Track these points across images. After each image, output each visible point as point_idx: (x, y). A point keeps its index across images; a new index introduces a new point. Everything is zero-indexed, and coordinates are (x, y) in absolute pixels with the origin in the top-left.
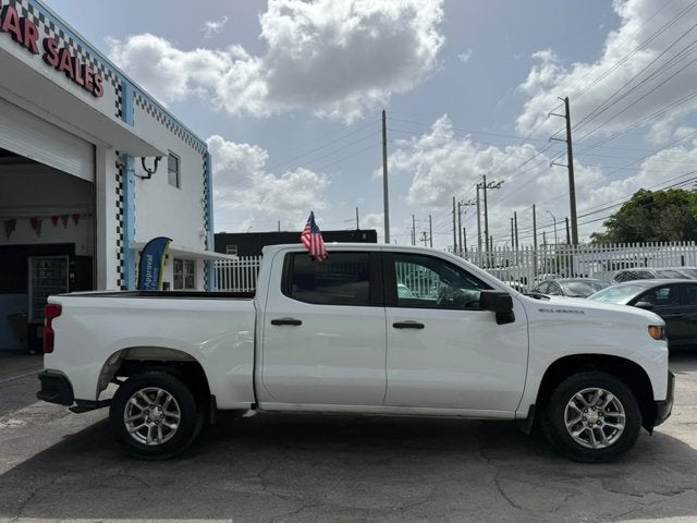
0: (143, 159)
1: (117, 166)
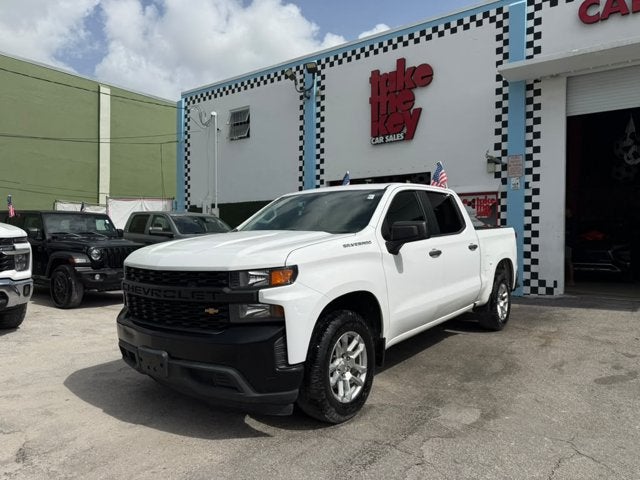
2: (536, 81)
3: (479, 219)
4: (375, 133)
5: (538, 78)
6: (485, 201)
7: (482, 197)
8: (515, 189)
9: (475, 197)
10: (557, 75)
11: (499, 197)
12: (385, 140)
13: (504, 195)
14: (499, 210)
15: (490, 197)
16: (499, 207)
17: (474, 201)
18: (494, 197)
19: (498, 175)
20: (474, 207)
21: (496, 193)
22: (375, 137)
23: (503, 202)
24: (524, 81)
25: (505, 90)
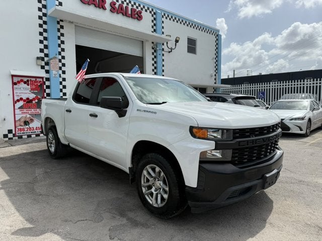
0: (167, 43)
1: (153, 48)
3: (32, 92)
5: (63, 19)
6: (36, 81)
7: (34, 79)
8: (55, 77)
9: (29, 79)
10: (72, 23)
11: (45, 80)
13: (48, 79)
14: (45, 88)
15: (38, 80)
16: (45, 86)
17: (28, 81)
18: (41, 80)
19: (43, 67)
20: (28, 85)
21: (42, 78)
23: (47, 83)
24: (56, 18)
25: (44, 19)
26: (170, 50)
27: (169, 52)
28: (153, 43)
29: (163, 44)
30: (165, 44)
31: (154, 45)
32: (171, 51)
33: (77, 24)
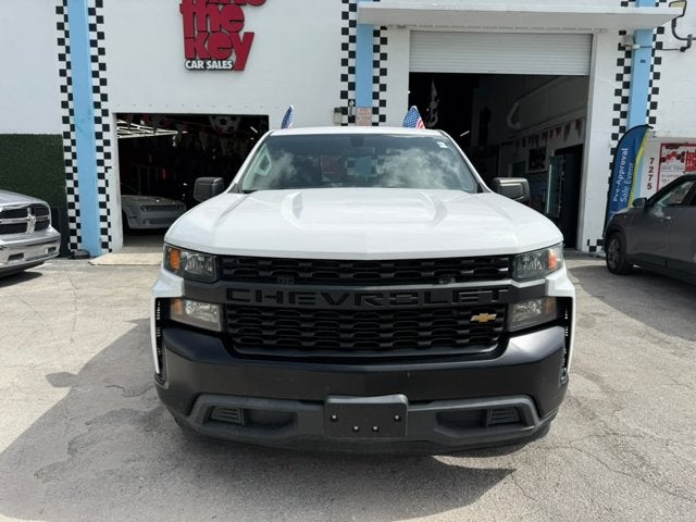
0: (674, 25)
1: (621, 48)
2: (384, 28)
4: (190, 54)
5: (386, 24)
10: (404, 27)
12: (205, 65)
22: (192, 59)
24: (372, 26)
25: (352, 31)
26: (685, 43)
27: (683, 49)
28: (622, 33)
29: (661, 30)
30: (668, 26)
31: (625, 40)
32: (689, 46)
33: (414, 29)
